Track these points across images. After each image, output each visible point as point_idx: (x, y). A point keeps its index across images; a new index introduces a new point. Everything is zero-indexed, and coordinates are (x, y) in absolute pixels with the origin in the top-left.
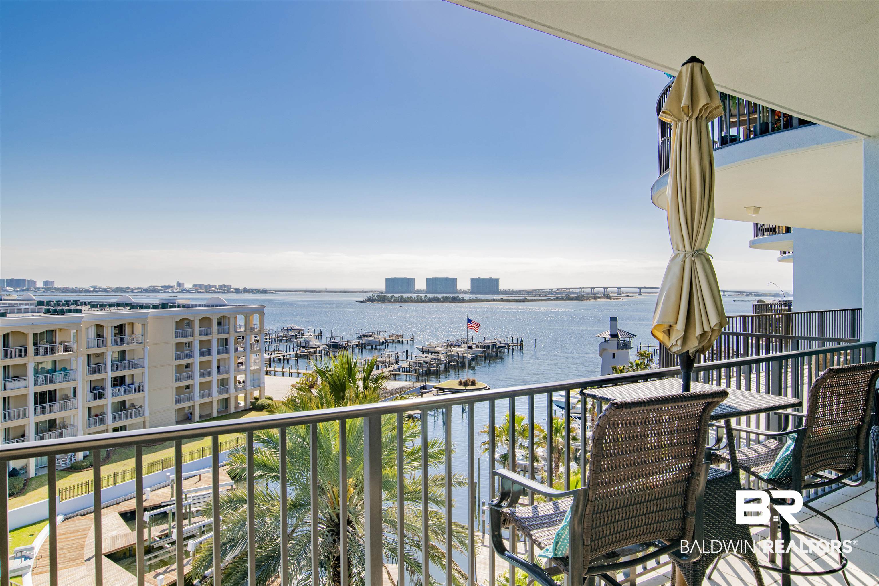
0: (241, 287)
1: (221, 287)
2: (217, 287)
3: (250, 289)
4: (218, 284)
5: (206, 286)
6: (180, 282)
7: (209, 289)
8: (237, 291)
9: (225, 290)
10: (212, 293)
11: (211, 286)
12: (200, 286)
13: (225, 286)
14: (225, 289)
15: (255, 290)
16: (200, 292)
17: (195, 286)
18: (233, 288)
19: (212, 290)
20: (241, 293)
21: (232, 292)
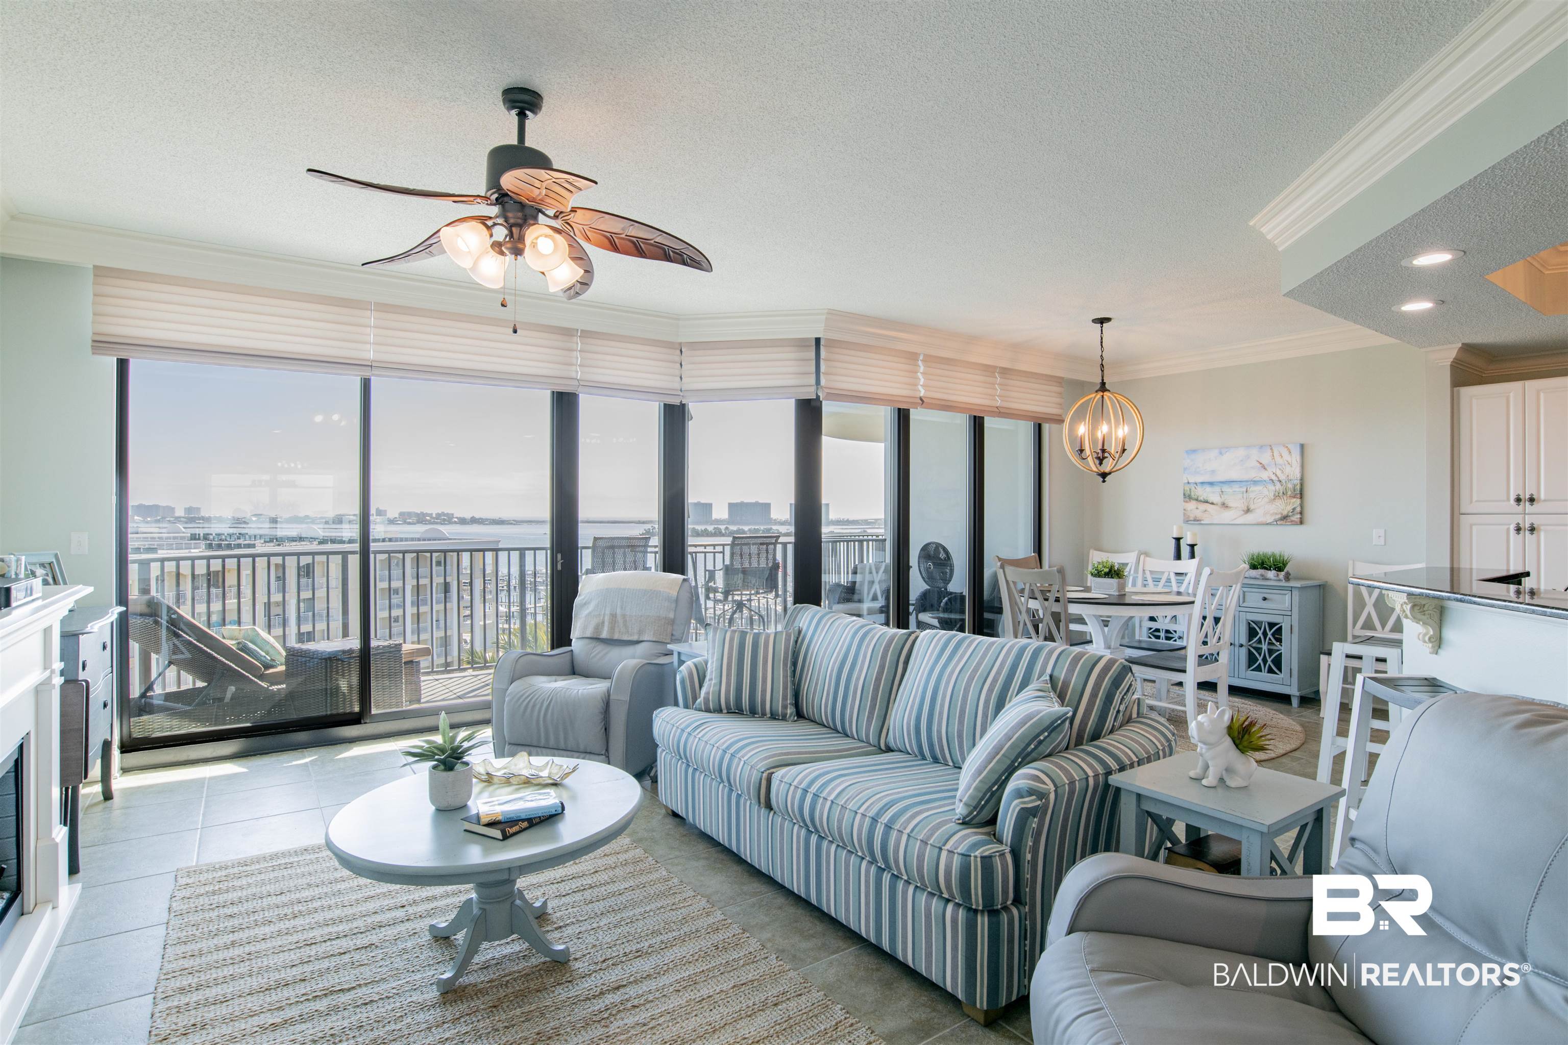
0: (468, 516)
1: (439, 515)
2: (434, 516)
3: (480, 519)
4: (434, 512)
5: (417, 515)
6: (381, 508)
7: (421, 519)
8: (463, 521)
9: (444, 520)
10: (426, 524)
11: (424, 515)
12: (410, 514)
13: (443, 514)
14: (446, 519)
15: (487, 520)
16: (409, 523)
17: (401, 514)
18: (457, 518)
19: (427, 520)
20: (468, 524)
21: (456, 523)
